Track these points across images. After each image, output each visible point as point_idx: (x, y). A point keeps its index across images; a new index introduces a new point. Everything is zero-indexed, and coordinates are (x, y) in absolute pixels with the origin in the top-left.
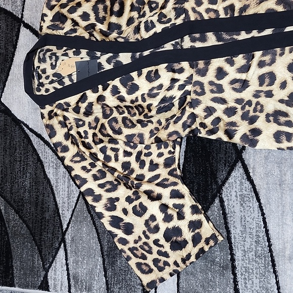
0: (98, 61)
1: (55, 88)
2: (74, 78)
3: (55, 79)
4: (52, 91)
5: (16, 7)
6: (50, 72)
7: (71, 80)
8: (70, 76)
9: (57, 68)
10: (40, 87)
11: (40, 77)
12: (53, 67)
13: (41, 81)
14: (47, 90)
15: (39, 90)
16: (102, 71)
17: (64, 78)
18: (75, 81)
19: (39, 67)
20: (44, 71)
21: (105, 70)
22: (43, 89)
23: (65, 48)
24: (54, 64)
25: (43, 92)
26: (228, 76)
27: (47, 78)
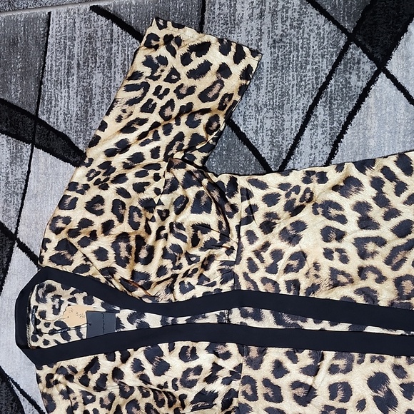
0: (117, 315)
1: (56, 341)
2: (84, 331)
3: (58, 328)
4: (53, 344)
5: (9, 218)
6: (51, 317)
7: (79, 334)
8: (78, 328)
9: (61, 313)
10: (37, 335)
11: (37, 322)
12: (56, 311)
13: (38, 327)
14: (46, 342)
15: (36, 340)
16: (122, 330)
17: (69, 329)
18: (85, 337)
19: (36, 307)
20: (43, 315)
21: (125, 330)
22: (41, 339)
23: (72, 289)
24: (57, 307)
25: (40, 344)
26: (288, 374)
27: (47, 325)
